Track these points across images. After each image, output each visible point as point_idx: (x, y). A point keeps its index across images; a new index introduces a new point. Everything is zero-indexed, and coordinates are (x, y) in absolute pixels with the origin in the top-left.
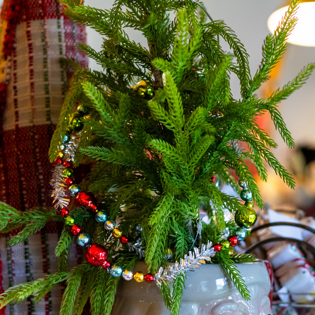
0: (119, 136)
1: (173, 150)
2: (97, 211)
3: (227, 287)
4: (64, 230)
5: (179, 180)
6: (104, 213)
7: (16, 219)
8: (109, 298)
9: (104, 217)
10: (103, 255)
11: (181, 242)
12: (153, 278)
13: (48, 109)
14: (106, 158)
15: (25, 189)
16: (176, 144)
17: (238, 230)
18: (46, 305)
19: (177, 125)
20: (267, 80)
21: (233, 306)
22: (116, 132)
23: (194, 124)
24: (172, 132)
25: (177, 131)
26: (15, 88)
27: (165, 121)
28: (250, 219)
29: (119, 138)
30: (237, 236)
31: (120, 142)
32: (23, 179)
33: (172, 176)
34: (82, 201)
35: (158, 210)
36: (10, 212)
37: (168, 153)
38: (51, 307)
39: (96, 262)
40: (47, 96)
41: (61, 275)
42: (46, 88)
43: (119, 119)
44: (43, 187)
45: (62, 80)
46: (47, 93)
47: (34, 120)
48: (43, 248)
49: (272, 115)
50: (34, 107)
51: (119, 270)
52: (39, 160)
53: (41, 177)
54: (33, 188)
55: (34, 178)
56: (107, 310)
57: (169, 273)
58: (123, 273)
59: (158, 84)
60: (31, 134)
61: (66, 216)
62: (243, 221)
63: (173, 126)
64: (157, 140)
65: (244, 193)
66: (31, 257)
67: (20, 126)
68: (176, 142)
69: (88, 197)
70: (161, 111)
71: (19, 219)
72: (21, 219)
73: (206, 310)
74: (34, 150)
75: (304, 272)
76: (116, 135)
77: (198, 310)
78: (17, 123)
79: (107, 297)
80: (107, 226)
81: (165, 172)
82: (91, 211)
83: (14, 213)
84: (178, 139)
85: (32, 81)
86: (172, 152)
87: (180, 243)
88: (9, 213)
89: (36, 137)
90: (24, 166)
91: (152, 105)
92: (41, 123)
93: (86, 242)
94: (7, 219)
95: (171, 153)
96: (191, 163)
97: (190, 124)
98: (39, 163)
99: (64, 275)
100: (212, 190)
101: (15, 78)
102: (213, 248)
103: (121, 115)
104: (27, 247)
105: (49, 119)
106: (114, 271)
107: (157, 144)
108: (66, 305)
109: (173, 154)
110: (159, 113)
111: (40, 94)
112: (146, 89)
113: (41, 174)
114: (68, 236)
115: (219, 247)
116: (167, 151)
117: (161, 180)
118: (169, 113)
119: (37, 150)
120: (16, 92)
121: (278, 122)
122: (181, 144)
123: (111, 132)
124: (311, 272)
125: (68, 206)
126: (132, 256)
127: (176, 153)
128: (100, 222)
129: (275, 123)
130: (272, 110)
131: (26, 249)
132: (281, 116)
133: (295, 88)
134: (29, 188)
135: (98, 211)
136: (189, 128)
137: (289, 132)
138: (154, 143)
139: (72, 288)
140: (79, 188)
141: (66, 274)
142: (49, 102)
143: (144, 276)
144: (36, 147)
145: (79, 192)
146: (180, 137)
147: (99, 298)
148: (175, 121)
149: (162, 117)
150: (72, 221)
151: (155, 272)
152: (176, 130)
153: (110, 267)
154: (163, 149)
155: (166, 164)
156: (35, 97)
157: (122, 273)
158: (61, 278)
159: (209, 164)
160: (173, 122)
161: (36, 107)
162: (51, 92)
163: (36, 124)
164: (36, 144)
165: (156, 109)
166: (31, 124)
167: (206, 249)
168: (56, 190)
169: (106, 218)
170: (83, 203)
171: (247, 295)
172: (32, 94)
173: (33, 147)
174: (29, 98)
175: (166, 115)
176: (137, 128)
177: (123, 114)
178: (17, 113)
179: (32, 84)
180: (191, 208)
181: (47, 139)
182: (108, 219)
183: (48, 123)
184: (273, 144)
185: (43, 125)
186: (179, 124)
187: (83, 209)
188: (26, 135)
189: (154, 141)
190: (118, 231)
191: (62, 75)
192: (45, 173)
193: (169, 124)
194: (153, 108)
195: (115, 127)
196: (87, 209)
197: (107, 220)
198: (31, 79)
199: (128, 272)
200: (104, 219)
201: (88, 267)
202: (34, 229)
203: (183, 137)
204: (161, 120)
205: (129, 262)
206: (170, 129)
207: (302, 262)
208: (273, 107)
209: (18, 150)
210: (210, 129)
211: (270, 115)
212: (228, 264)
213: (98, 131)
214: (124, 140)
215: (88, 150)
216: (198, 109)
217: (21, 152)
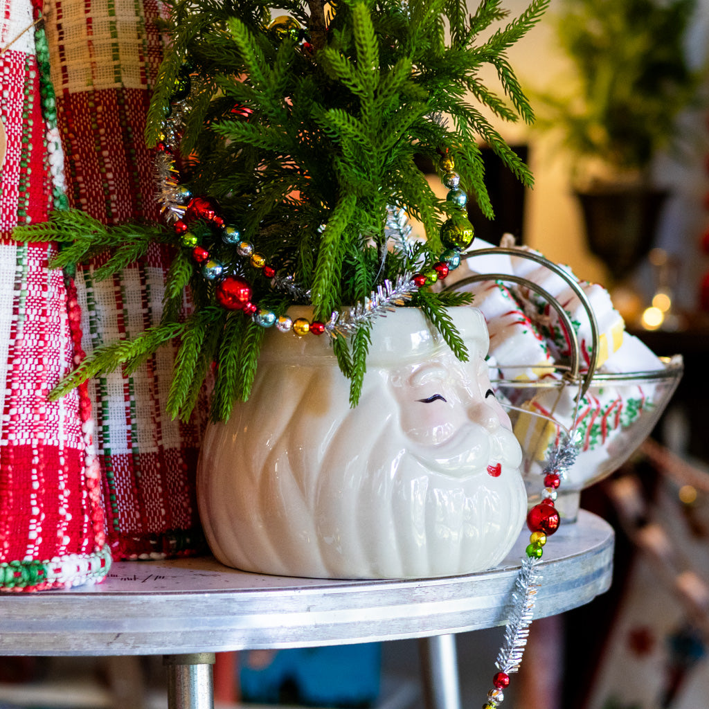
0: (273, 105)
1: (358, 126)
2: (223, 226)
3: (432, 342)
4: (181, 255)
5: (361, 174)
6: (237, 229)
7: (103, 239)
8: (249, 363)
9: (236, 235)
10: (246, 293)
11: (362, 272)
12: (324, 327)
13: (116, 63)
14: (250, 139)
15: (84, 196)
16: (362, 116)
17: (447, 253)
18: (125, 385)
19: (368, 88)
20: (504, 17)
21: (441, 373)
22: (268, 98)
23: (395, 85)
24: (356, 98)
25: (366, 96)
26: (59, 27)
27: (349, 80)
28: (464, 237)
29: (272, 108)
30: (446, 262)
31: (273, 115)
32: (80, 179)
33: (351, 167)
34: (198, 210)
35: (337, 221)
36: (94, 227)
37: (350, 130)
38: (132, 388)
39: (235, 304)
40: (114, 41)
41: (172, 328)
42: (112, 26)
43: (276, 78)
44: (113, 192)
45: (137, 15)
46: (114, 35)
47: (95, 81)
48: (116, 293)
49: (499, 72)
50: (93, 59)
51: (271, 317)
52: (105, 148)
53: (110, 175)
54: (97, 193)
55: (98, 177)
56: (246, 381)
57: (348, 320)
58: (277, 321)
59: (317, 22)
60: (91, 104)
61: (183, 233)
62: (454, 240)
63: (360, 87)
64: (336, 110)
65: (453, 196)
66: (97, 307)
67: (71, 91)
68: (363, 112)
69: (207, 205)
70: (344, 64)
71: (107, 240)
72: (109, 240)
73: (401, 380)
74: (97, 131)
75: (525, 332)
76: (267, 104)
77: (389, 379)
78: (66, 86)
79: (247, 360)
80: (242, 250)
81: (342, 161)
82: (213, 226)
83: (99, 229)
84: (367, 109)
85: (89, 15)
86: (356, 129)
87: (360, 275)
88: (92, 229)
89: (100, 109)
90: (81, 157)
91: (332, 55)
92: (106, 87)
93: (217, 273)
94: (89, 238)
95: (353, 130)
96: (381, 147)
97: (387, 85)
98: (106, 153)
99: (177, 328)
100: (416, 188)
101: (59, 11)
102: (413, 281)
103: (279, 70)
104: (90, 290)
105: (118, 80)
106: (263, 318)
107: (336, 117)
108: (181, 376)
109: (357, 133)
110: (343, 68)
111: (102, 37)
112: (288, 29)
113: (109, 170)
114: (187, 264)
115: (422, 280)
116: (349, 127)
117: (337, 174)
118: (356, 68)
119: (102, 131)
120: (62, 33)
121: (508, 83)
122: (370, 117)
123: (261, 98)
124: (534, 333)
125: (184, 217)
126: (281, 297)
127: (361, 131)
128: (230, 244)
129: (505, 84)
130: (499, 63)
131: (89, 294)
132: (514, 73)
133: (527, 29)
134: (91, 194)
135: (226, 227)
136: (386, 92)
137: (526, 98)
138: (333, 114)
139: (190, 349)
140: (190, 190)
141: (180, 326)
142: (117, 50)
143: (310, 325)
144: (100, 126)
145: (190, 197)
146: (369, 106)
147: (233, 362)
148: (365, 80)
149: (346, 73)
150: (194, 240)
151: (325, 320)
152: (365, 94)
153: (257, 312)
154: (344, 124)
155: (344, 148)
156: (95, 43)
157: (275, 321)
158: (172, 333)
159: (397, 150)
160: (361, 83)
161: (97, 59)
162: (119, 35)
163: (98, 88)
164: (100, 121)
165: (338, 62)
166: (90, 88)
167: (403, 283)
168: (164, 192)
169: (239, 237)
170: (199, 214)
171: (465, 353)
172: (90, 37)
173: (94, 126)
174: (85, 43)
175: (351, 71)
176: (302, 92)
177: (282, 70)
178: (64, 69)
179: (89, 21)
180: (375, 220)
181: (115, 112)
182: (242, 238)
183: (118, 85)
184: (512, 115)
185: (109, 90)
186: (371, 85)
187: (203, 223)
188: (82, 106)
189: (332, 111)
190: (259, 258)
191: (136, 7)
192: (116, 169)
193: (354, 86)
194: (334, 61)
195: (268, 90)
196: (207, 224)
197: (240, 241)
198: (87, 12)
199: (284, 319)
200: (236, 238)
201: (211, 316)
202: (131, 254)
203: (375, 106)
204: (345, 79)
205: (277, 306)
206: (357, 93)
207: (518, 316)
208: (501, 59)
209: (69, 132)
210: (418, 93)
211: (497, 71)
212: (434, 307)
213: (241, 96)
214: (279, 111)
215: (224, 128)
216: (403, 62)
217: (76, 135)
